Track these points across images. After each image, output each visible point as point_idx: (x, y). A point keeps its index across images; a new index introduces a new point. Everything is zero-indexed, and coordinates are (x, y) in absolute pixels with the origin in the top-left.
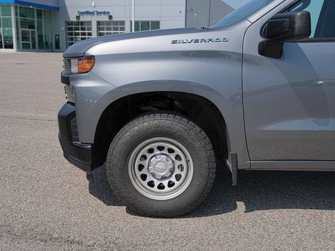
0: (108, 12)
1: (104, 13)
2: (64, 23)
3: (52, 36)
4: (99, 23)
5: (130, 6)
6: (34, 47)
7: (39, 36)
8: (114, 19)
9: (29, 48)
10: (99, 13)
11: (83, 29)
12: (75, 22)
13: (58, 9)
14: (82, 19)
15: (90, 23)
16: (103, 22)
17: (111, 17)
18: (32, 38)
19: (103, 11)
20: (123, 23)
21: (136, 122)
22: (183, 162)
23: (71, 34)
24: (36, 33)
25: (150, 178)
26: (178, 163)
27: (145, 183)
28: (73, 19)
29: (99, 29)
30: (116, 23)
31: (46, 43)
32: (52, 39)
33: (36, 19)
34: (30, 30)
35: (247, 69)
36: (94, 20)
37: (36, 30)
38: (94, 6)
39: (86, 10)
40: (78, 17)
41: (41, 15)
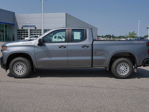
0: (35, 26)
1: (33, 26)
2: (16, 30)
3: (11, 35)
4: (31, 30)
5: (42, 23)
6: (3, 40)
7: (6, 35)
8: (37, 29)
9: (1, 40)
10: (31, 26)
11: (24, 32)
12: (21, 30)
13: (14, 24)
14: (24, 28)
15: (27, 30)
16: (33, 30)
17: (36, 28)
18: (3, 36)
19: (32, 25)
20: (41, 30)
21: (15, 59)
22: (25, 67)
23: (19, 35)
24: (5, 34)
25: (18, 70)
26: (24, 67)
27: (17, 71)
28: (20, 28)
29: (31, 32)
30: (38, 30)
31: (9, 38)
32: (11, 36)
33: (4, 29)
34: (2, 33)
35: (36, 49)
36: (29, 29)
37: (4, 33)
38: (29, 24)
39: (25, 25)
40: (22, 28)
41: (7, 27)
